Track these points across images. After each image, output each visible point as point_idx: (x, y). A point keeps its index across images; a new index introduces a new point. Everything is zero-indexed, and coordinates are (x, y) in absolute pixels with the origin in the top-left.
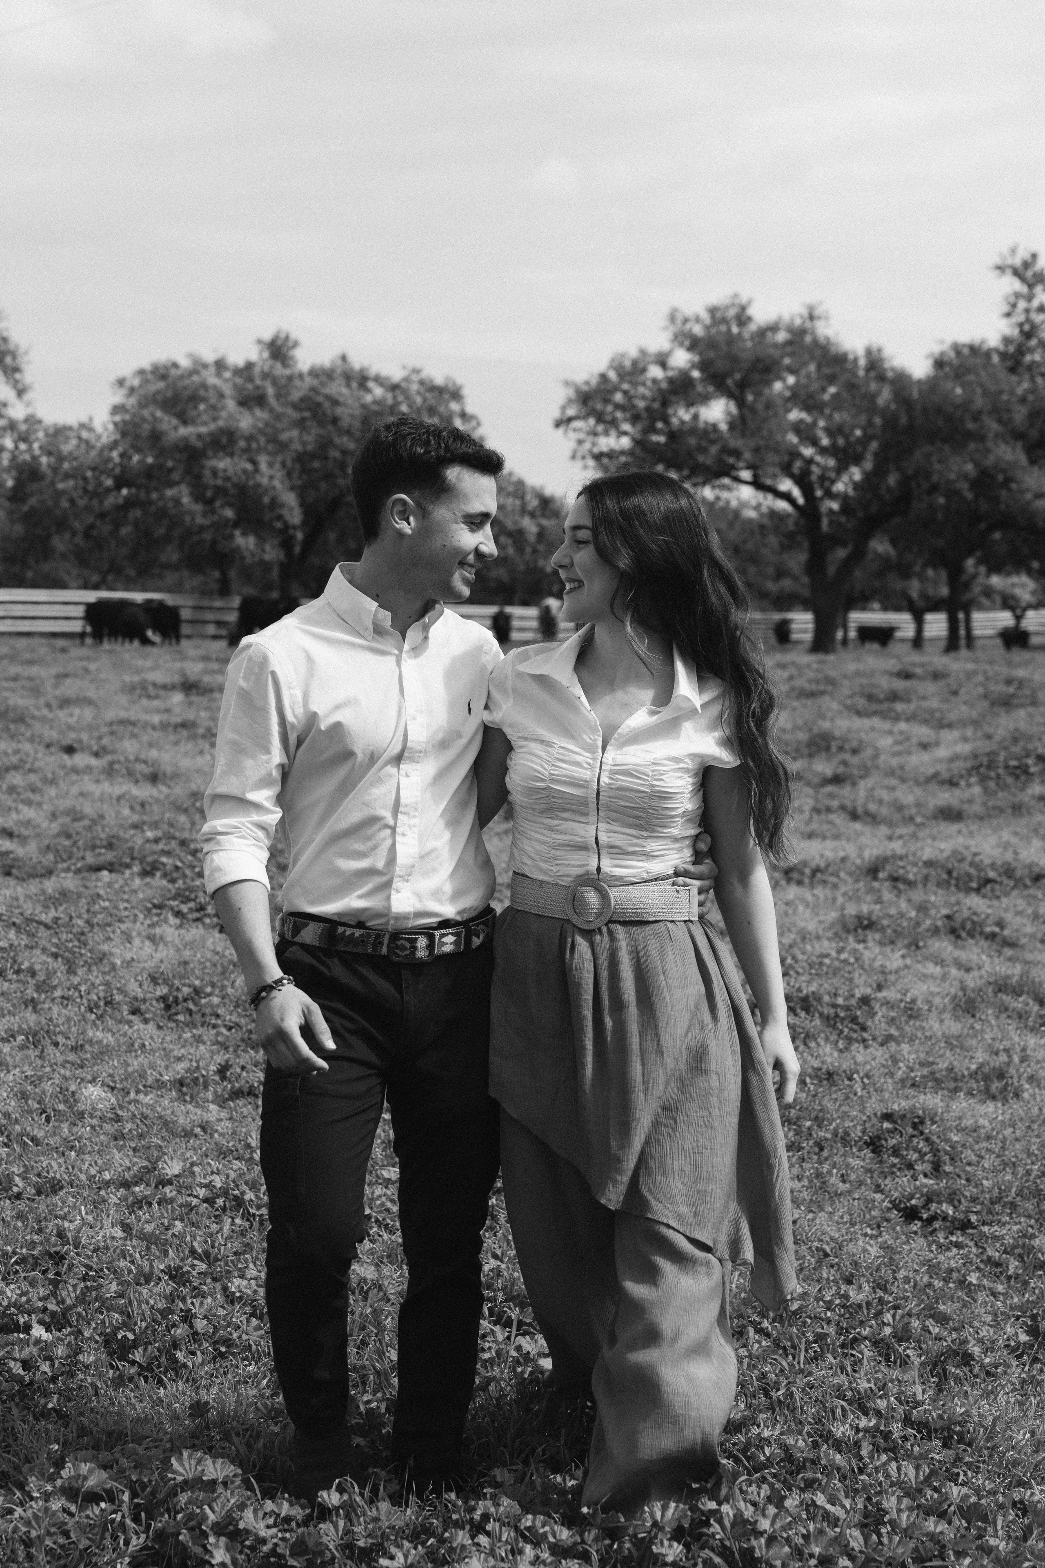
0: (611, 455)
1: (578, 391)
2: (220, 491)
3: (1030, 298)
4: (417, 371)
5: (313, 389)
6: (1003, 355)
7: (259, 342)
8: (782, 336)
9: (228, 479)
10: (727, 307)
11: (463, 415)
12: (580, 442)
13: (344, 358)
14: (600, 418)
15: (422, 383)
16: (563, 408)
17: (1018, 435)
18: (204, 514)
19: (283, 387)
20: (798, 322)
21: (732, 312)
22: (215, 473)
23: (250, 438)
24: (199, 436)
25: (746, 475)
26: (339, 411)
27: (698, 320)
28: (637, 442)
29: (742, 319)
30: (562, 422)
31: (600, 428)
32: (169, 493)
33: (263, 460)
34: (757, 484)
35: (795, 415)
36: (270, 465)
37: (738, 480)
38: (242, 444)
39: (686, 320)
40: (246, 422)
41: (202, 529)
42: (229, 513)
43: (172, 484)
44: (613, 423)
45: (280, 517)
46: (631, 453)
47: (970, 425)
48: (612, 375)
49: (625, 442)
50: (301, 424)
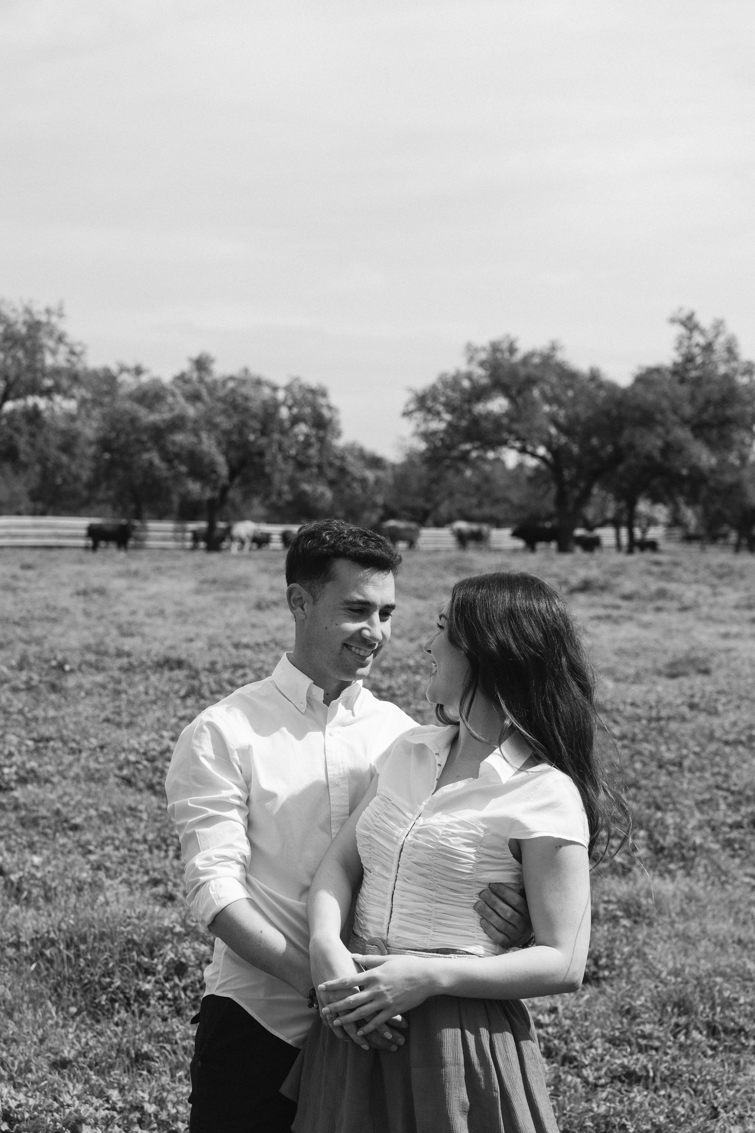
0: (434, 433)
1: (416, 395)
2: (177, 455)
3: (690, 338)
4: (297, 379)
5: (233, 391)
6: (675, 373)
7: (190, 360)
8: (536, 360)
9: (182, 447)
10: (500, 343)
11: (330, 408)
12: (418, 426)
13: (246, 371)
14: (429, 410)
15: (301, 387)
16: (407, 405)
17: (685, 422)
18: (169, 470)
19: (212, 389)
20: (546, 352)
21: (505, 346)
22: (174, 443)
23: (196, 422)
24: (164, 421)
25: (518, 444)
26: (250, 404)
27: (484, 349)
28: (450, 424)
29: (512, 350)
30: (407, 414)
31: (430, 417)
32: (146, 456)
33: (204, 435)
34: (523, 451)
35: (546, 408)
36: (209, 438)
37: (512, 448)
38: (190, 425)
39: (476, 350)
40: (191, 411)
41: (166, 479)
42: (183, 469)
43: (148, 450)
44: (438, 414)
45: (214, 472)
46: (445, 431)
47: (658, 417)
48: (440, 386)
49: (442, 426)
50: (224, 412)
